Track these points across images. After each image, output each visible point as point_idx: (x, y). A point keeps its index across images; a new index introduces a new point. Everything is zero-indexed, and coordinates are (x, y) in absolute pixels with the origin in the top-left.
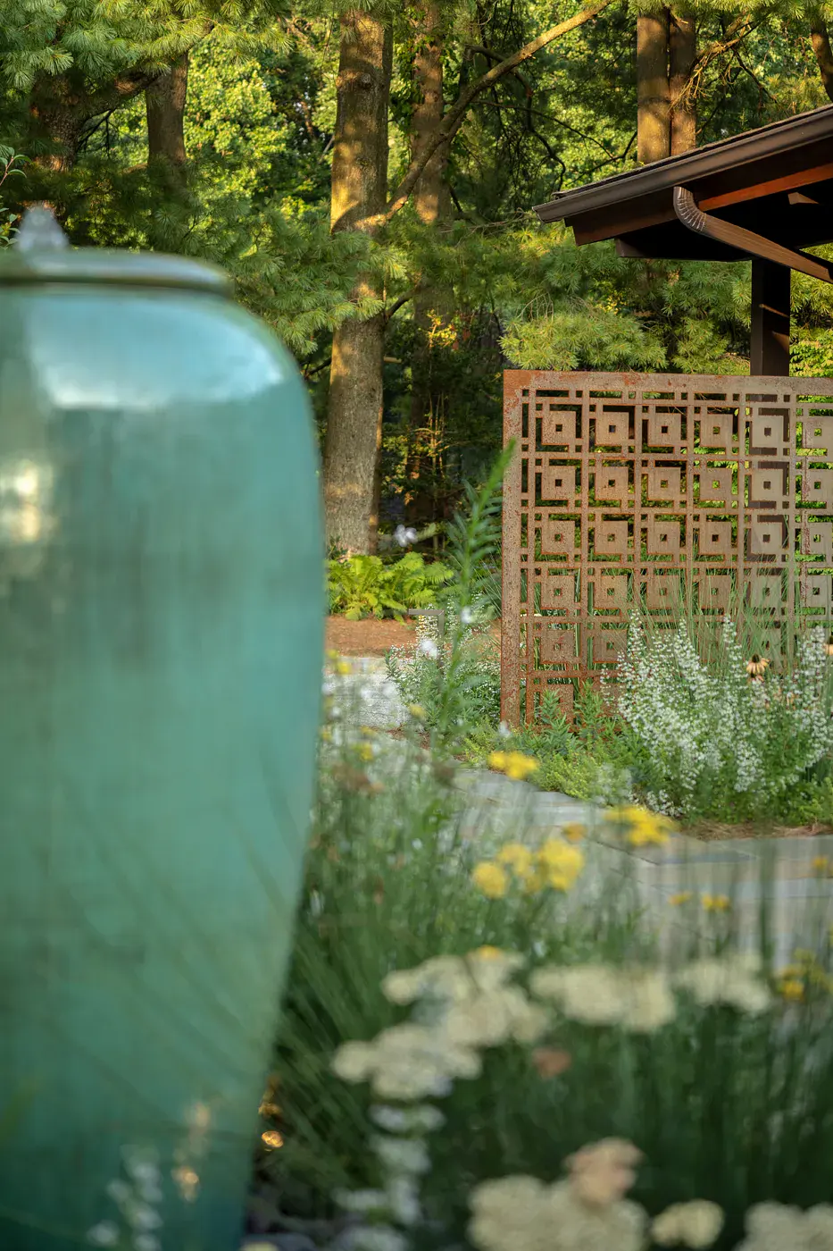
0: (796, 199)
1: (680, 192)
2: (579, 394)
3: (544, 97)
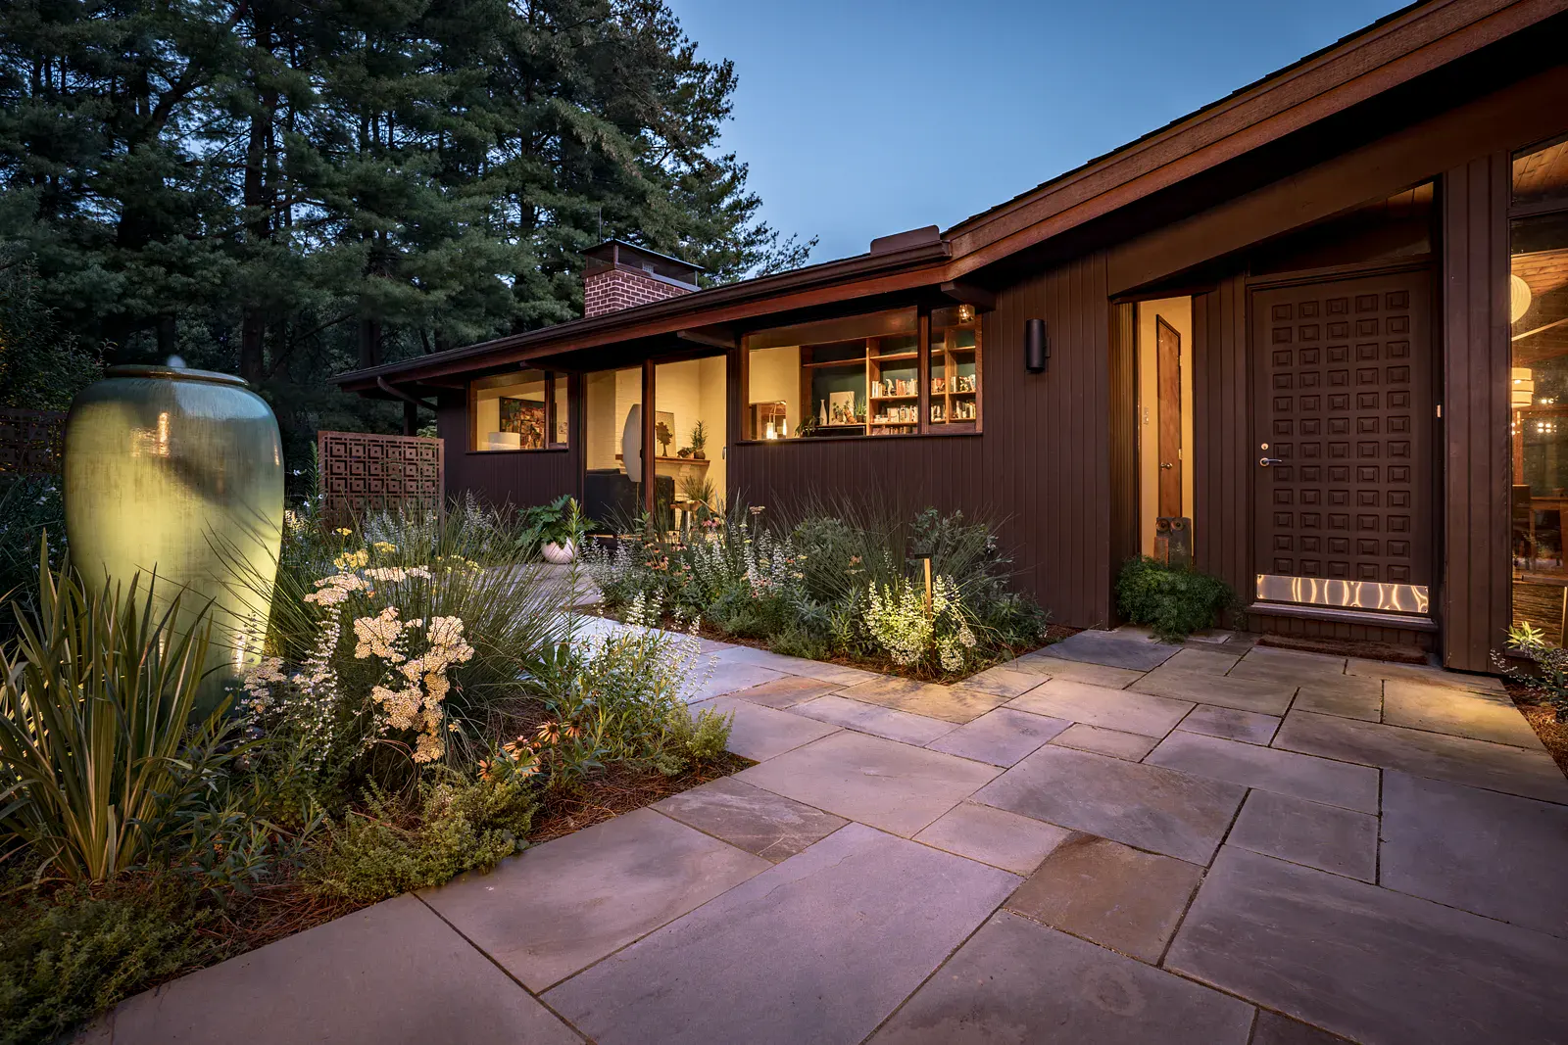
0: (418, 383)
1: (379, 378)
2: (346, 439)
3: (324, 344)
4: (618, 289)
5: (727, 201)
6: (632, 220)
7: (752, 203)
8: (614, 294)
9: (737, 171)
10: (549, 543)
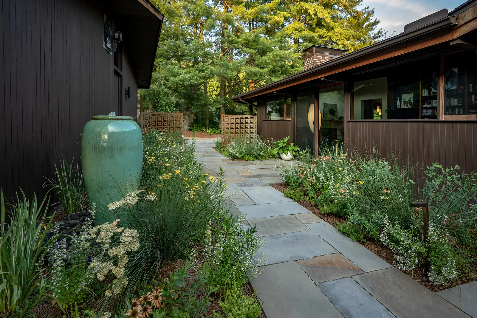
0: (253, 98)
1: (240, 98)
2: (229, 117)
4: (315, 62)
5: (366, 24)
6: (328, 37)
7: (375, 23)
8: (314, 64)
9: (370, 12)
10: (282, 153)
